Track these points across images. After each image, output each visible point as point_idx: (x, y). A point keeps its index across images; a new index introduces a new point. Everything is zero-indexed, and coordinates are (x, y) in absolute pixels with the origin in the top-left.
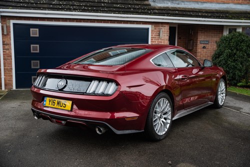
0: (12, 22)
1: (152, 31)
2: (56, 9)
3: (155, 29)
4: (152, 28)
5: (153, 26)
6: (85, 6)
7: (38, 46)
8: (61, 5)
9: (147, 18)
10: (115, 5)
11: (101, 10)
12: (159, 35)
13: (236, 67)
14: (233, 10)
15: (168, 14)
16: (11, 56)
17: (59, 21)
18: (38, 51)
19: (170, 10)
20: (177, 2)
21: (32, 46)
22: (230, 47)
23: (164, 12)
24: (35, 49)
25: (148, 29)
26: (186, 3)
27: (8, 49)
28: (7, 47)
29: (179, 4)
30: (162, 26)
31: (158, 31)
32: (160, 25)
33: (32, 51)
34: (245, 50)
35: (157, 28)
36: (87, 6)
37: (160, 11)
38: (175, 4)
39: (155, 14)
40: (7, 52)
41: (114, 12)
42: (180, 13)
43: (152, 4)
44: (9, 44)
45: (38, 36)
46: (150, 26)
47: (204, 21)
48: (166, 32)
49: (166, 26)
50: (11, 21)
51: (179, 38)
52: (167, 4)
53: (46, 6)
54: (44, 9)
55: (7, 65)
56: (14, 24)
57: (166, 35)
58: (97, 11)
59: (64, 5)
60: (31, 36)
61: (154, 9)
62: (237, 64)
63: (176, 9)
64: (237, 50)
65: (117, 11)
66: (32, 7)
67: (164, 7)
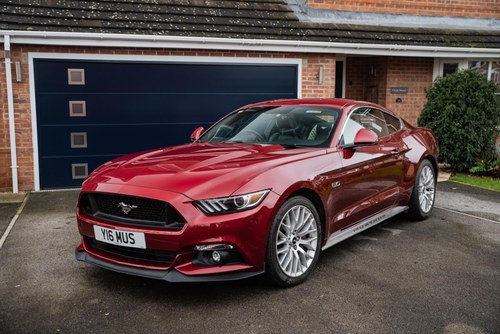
0: (32, 56)
1: (304, 70)
2: (119, 28)
3: (310, 66)
4: (303, 64)
5: (306, 61)
6: (173, 23)
7: (84, 103)
8: (126, 21)
9: (296, 46)
10: (231, 21)
11: (205, 31)
12: (318, 78)
13: (467, 138)
14: (451, 28)
15: (334, 38)
16: (30, 125)
17: (126, 53)
18: (84, 114)
19: (336, 29)
20: (347, 14)
21: (71, 103)
22: (455, 99)
23: (326, 33)
24: (77, 109)
25: (295, 67)
26: (364, 16)
27: (24, 111)
28: (21, 106)
29: (350, 18)
30: (323, 61)
31: (315, 71)
32: (319, 59)
33: (72, 115)
34: (483, 105)
35: (313, 64)
36: (178, 23)
37: (318, 33)
38: (343, 17)
39: (309, 37)
40: (23, 116)
41: (233, 34)
42: (356, 35)
43: (302, 18)
44: (26, 101)
45: (83, 83)
46: (301, 60)
47: (402, 50)
48: (330, 72)
49: (330, 60)
50: (30, 54)
51: (349, 83)
52: (329, 17)
53: (98, 23)
54: (96, 29)
55: (22, 143)
56: (36, 61)
57: (330, 77)
58: (198, 33)
59: (133, 21)
60: (70, 83)
61: (306, 28)
62: (468, 131)
63: (346, 28)
64: (468, 104)
65: (237, 33)
66: (72, 27)
67: (323, 24)
